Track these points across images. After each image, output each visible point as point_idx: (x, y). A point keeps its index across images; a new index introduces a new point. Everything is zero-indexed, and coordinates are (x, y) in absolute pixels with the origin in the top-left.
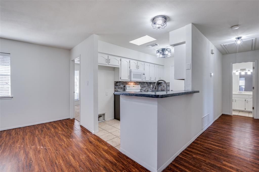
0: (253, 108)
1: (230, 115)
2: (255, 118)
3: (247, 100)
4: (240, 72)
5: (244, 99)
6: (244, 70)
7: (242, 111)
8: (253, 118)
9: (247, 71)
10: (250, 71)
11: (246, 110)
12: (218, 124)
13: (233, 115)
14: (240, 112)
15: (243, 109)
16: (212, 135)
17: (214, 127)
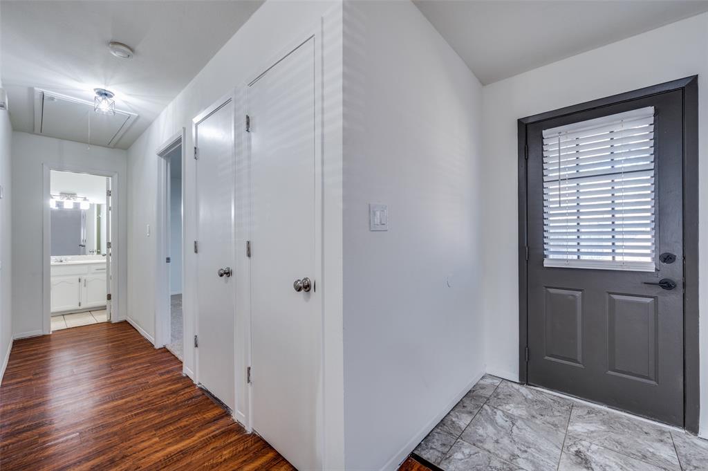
0: (109, 297)
1: (44, 336)
2: (114, 320)
3: (83, 278)
4: (58, 199)
5: (77, 277)
6: (73, 195)
7: (71, 313)
8: (109, 323)
9: (78, 200)
10: (88, 200)
11: (81, 308)
12: (24, 384)
13: (53, 332)
14: (65, 316)
15: (74, 306)
16: (31, 444)
17: (21, 405)
